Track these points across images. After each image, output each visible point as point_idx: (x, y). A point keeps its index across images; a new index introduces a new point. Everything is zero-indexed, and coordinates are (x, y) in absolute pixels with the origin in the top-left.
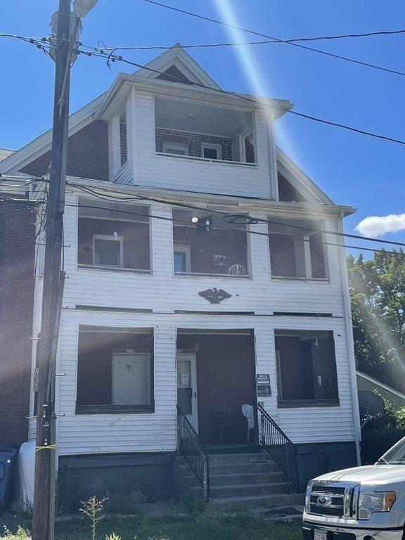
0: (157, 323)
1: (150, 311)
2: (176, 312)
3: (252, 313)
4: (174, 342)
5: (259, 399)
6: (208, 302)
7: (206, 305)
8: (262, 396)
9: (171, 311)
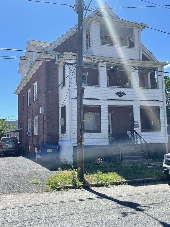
0: (102, 103)
1: (99, 99)
2: (108, 100)
3: (133, 100)
4: (107, 110)
5: (135, 129)
6: (118, 96)
7: (117, 97)
8: (136, 128)
9: (106, 99)
